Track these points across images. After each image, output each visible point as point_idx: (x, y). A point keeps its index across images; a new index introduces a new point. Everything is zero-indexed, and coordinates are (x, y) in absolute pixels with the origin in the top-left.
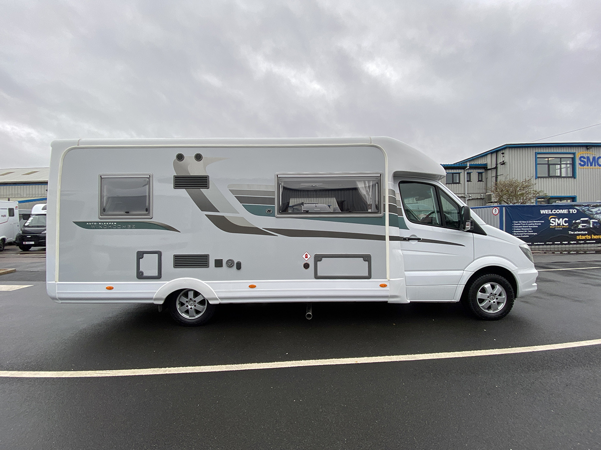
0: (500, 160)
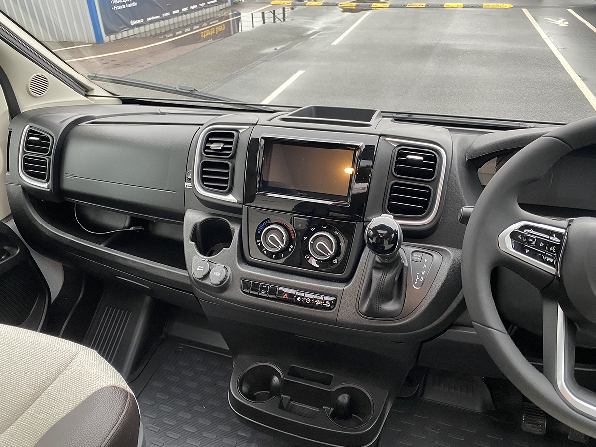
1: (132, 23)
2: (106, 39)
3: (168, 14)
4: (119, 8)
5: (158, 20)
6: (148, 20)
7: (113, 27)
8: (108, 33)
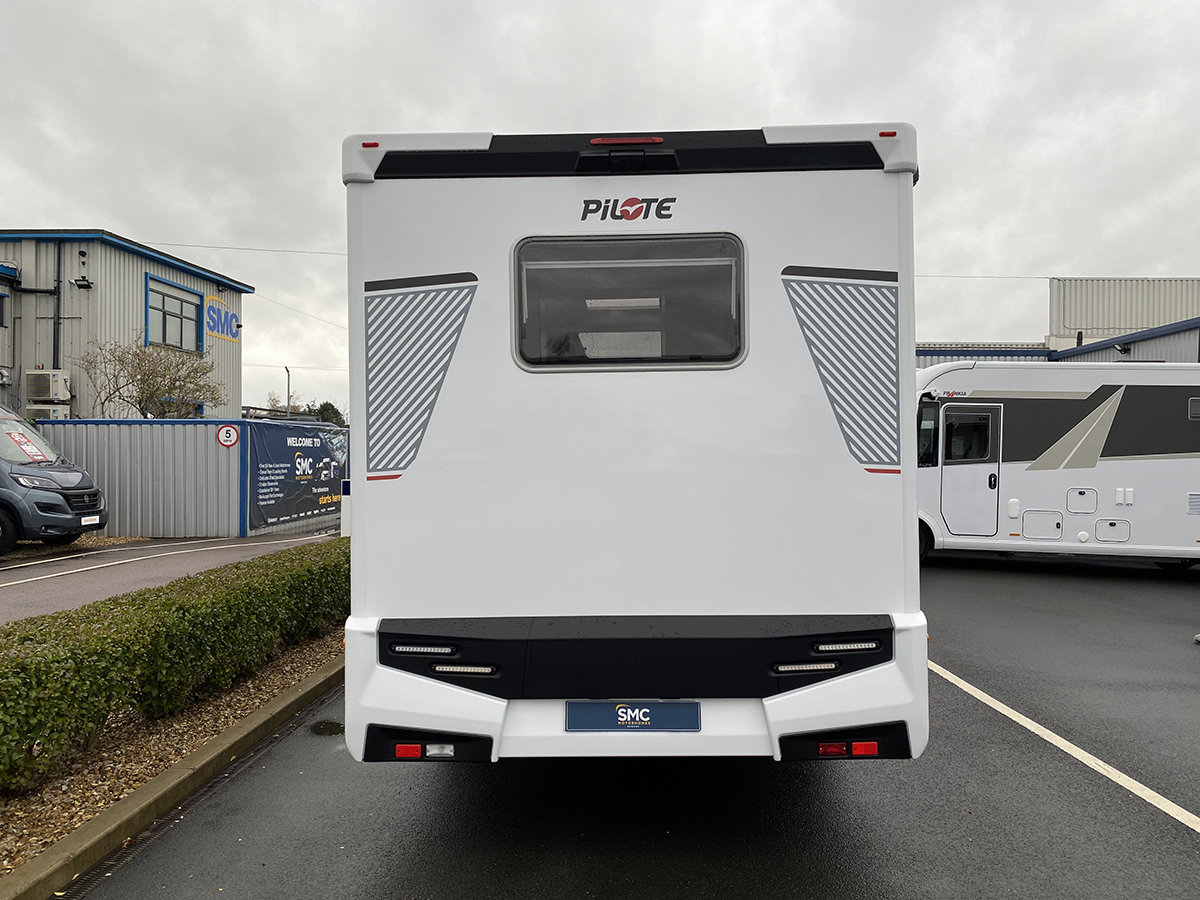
0: (72, 271)
1: (270, 520)
2: (250, 533)
3: (296, 516)
4: (265, 503)
5: (287, 521)
6: (282, 519)
7: (256, 523)
8: (251, 529)
